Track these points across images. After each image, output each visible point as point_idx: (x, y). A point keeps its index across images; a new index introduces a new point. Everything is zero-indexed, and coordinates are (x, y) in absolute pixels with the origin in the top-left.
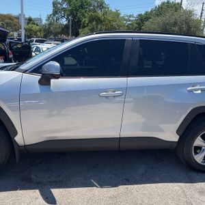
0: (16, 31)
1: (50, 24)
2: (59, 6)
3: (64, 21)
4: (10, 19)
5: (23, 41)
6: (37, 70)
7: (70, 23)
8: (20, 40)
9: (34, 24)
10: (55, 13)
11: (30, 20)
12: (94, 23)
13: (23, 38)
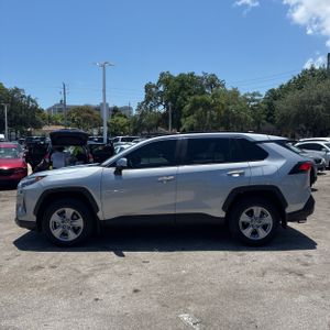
0: (95, 127)
1: (142, 115)
2: (154, 89)
3: (161, 109)
4: (88, 112)
5: (105, 141)
6: (112, 165)
7: (170, 111)
8: (101, 140)
9: (121, 115)
10: (148, 99)
11: (115, 111)
12: (201, 109)
13: (105, 136)
